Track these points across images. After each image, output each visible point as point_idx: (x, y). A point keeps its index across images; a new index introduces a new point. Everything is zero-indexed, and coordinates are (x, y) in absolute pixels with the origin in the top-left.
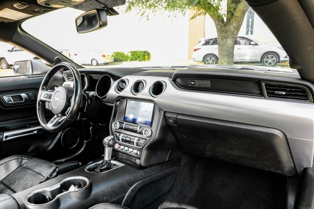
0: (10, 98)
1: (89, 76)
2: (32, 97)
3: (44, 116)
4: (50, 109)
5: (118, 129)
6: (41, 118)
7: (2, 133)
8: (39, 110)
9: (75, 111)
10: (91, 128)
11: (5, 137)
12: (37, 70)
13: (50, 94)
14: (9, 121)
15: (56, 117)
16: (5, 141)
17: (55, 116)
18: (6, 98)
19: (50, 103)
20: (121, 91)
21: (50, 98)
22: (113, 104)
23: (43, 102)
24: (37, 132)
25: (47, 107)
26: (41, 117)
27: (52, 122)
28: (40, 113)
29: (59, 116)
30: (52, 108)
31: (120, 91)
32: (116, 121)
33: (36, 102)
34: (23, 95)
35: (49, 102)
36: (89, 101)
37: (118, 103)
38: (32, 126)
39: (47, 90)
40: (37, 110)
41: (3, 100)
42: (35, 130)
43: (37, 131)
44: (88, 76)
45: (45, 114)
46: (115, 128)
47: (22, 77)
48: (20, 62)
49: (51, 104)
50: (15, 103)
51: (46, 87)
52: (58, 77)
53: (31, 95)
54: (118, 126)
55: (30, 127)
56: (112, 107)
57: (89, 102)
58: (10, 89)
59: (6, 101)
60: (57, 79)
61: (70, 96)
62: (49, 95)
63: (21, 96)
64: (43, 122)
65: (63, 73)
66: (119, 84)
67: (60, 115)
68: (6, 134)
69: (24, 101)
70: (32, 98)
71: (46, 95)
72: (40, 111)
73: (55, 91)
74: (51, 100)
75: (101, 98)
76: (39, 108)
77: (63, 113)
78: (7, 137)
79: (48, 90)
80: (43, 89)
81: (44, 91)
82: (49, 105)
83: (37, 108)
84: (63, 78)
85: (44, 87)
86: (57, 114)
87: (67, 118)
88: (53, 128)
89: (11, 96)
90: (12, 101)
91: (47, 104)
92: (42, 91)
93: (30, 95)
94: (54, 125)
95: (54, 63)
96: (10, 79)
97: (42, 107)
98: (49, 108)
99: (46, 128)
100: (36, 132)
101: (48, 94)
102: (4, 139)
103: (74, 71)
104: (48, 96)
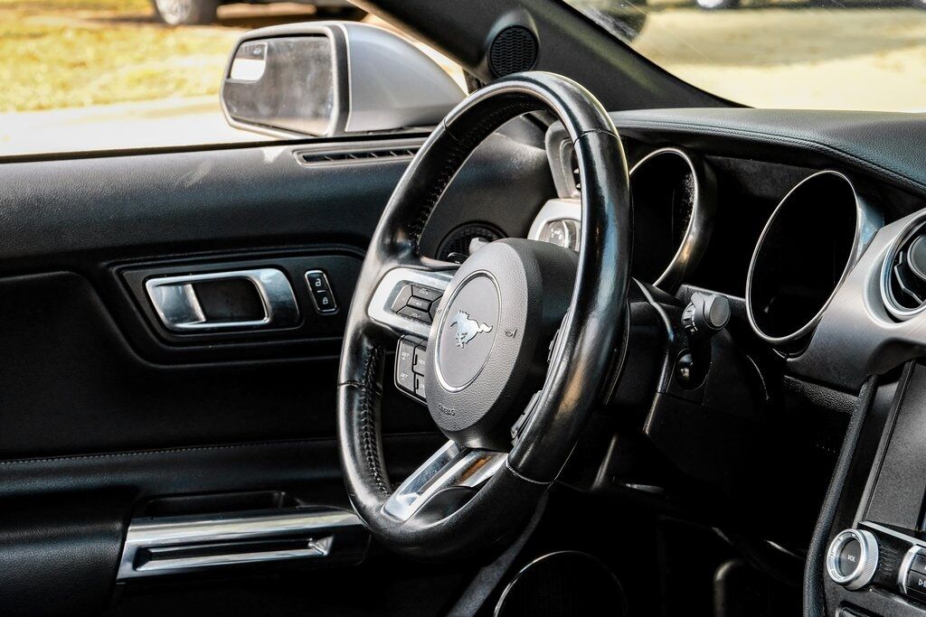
0: (184, 296)
1: (717, 168)
2: (319, 297)
3: (377, 436)
4: (421, 392)
5: (865, 589)
6: (358, 448)
7: (118, 526)
8: (350, 390)
9: (569, 421)
10: (720, 574)
11: (133, 552)
12: (374, 101)
13: (429, 289)
14: (168, 453)
15: (453, 456)
16: (129, 581)
17: (449, 447)
18: (160, 293)
19: (424, 348)
20: (915, 305)
21: (427, 313)
22: (856, 393)
23: (383, 341)
24: (333, 549)
25: (403, 377)
26: (357, 441)
27: (419, 487)
28: (355, 412)
29: (469, 451)
30: (432, 384)
31: (909, 303)
32: (861, 527)
33: (342, 333)
34: (268, 280)
35: (421, 343)
36: (685, 359)
37: (889, 391)
38: (306, 500)
39: (414, 258)
40: (342, 391)
41: (146, 308)
42: (319, 534)
43: (328, 541)
44: (707, 169)
45: (384, 431)
46: (842, 579)
47: (271, 154)
48: (272, 41)
49: (432, 355)
50: (213, 330)
51: (411, 237)
52: (506, 157)
53: (318, 283)
54: (867, 564)
55: (289, 509)
56: (844, 417)
57: (686, 365)
58: (190, 235)
59: (161, 315)
60: (498, 178)
61: (548, 313)
62: (422, 293)
63: (249, 286)
64: (365, 475)
65: (544, 129)
66: (905, 249)
67: (475, 443)
68: (139, 536)
69: (266, 320)
70: (323, 307)
71: (403, 297)
72: (357, 398)
73: (467, 268)
74: (432, 332)
75: (780, 346)
76: (351, 380)
77: (496, 427)
78: (143, 555)
79: (425, 260)
80: (392, 250)
81: (394, 264)
82: (415, 362)
83: (343, 378)
84: (544, 170)
85: (400, 239)
86: (461, 436)
87: (513, 463)
88: (421, 525)
89: (195, 284)
90: (196, 319)
91: (404, 353)
92: (383, 262)
93: (312, 280)
94: (431, 509)
95: (485, 62)
96: (194, 166)
97: (376, 378)
98: (416, 386)
99: (382, 523)
100: (322, 548)
101: (420, 286)
102: (126, 570)
103: (594, 141)
104: (419, 304)
